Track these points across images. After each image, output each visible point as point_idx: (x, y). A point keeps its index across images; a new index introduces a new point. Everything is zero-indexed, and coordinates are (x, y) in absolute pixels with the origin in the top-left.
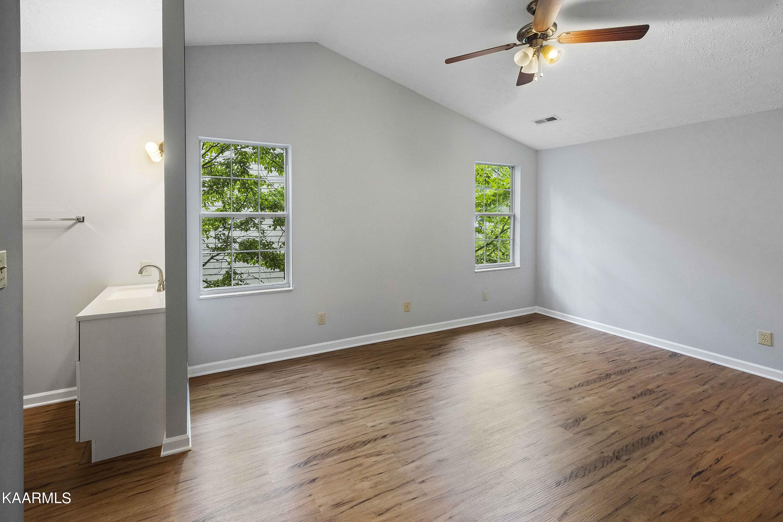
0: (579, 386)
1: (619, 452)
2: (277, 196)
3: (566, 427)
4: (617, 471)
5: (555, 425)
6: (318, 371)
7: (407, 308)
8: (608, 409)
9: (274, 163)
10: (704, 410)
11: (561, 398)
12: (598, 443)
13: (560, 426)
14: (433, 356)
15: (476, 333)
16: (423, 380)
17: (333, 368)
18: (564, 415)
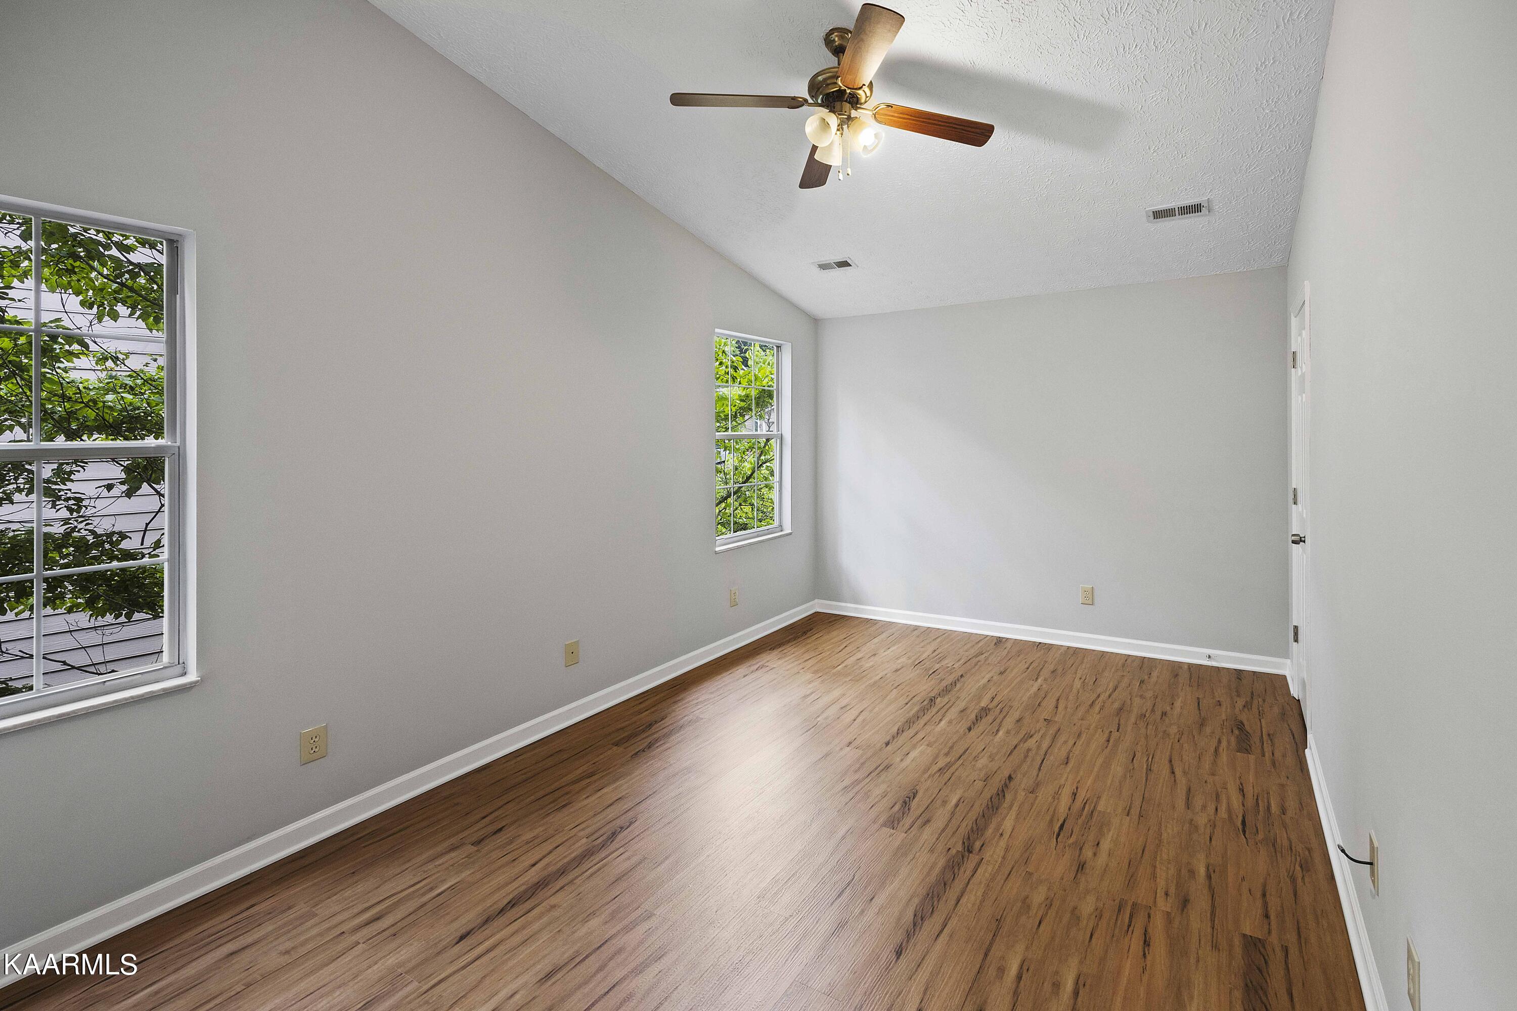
0: (898, 734)
1: (969, 838)
2: (143, 394)
3: (892, 823)
4: (973, 876)
5: (876, 826)
6: (301, 908)
7: (572, 655)
8: (941, 763)
9: (126, 292)
10: (1045, 720)
11: (876, 769)
12: (940, 834)
13: (884, 825)
14: (636, 754)
15: (720, 677)
16: (618, 822)
17: (356, 878)
18: (886, 799)
